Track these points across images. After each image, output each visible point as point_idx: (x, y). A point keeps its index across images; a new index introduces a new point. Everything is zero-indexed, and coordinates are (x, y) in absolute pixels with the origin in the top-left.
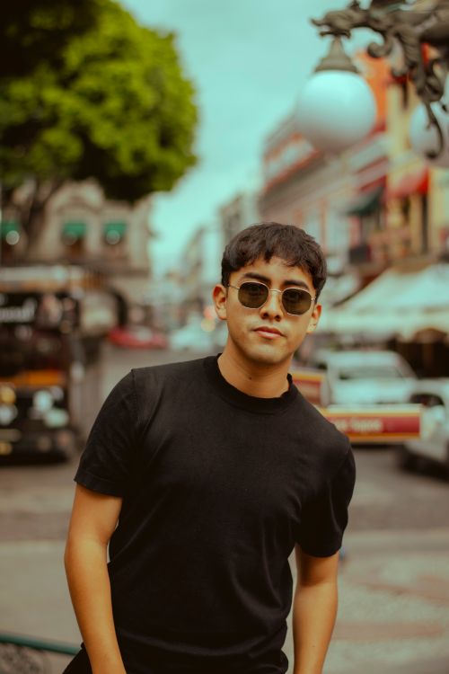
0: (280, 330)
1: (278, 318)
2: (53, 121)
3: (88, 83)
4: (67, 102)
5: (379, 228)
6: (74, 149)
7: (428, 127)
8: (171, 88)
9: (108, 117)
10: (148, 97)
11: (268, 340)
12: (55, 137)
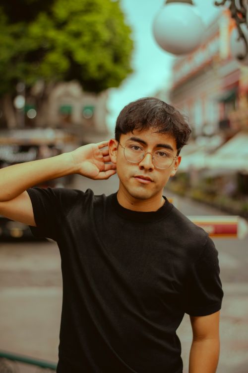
0: (152, 178)
1: (151, 170)
2: (52, 48)
3: (73, 27)
4: (61, 38)
5: (234, 109)
6: (64, 64)
7: (238, 40)
8: (119, 30)
9: (84, 46)
10: (105, 35)
11: (143, 184)
12: (54, 57)
